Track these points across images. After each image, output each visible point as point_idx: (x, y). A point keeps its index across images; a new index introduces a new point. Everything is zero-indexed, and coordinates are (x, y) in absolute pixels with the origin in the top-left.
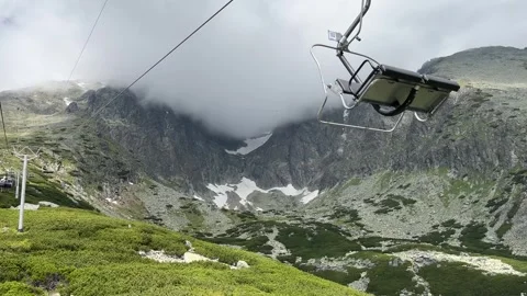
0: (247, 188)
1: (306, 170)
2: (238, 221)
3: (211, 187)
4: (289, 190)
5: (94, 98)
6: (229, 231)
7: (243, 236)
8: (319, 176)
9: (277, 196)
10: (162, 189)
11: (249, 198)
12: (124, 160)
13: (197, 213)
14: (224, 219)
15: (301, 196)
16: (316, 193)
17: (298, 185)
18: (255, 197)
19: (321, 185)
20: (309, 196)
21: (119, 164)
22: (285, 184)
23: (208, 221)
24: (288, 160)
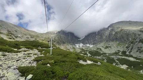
0: (81, 45)
1: (91, 42)
2: (81, 50)
3: (76, 45)
4: (88, 45)
5: (59, 32)
6: (80, 52)
7: (83, 52)
8: (93, 43)
9: (86, 46)
10: (69, 45)
11: (82, 46)
12: (64, 41)
13: (75, 49)
14: (79, 50)
15: (90, 46)
16: (92, 46)
17: (89, 44)
18: (83, 46)
19: (93, 44)
20: (91, 46)
21: (63, 41)
22: (87, 44)
23: (77, 50)
24: (88, 40)
